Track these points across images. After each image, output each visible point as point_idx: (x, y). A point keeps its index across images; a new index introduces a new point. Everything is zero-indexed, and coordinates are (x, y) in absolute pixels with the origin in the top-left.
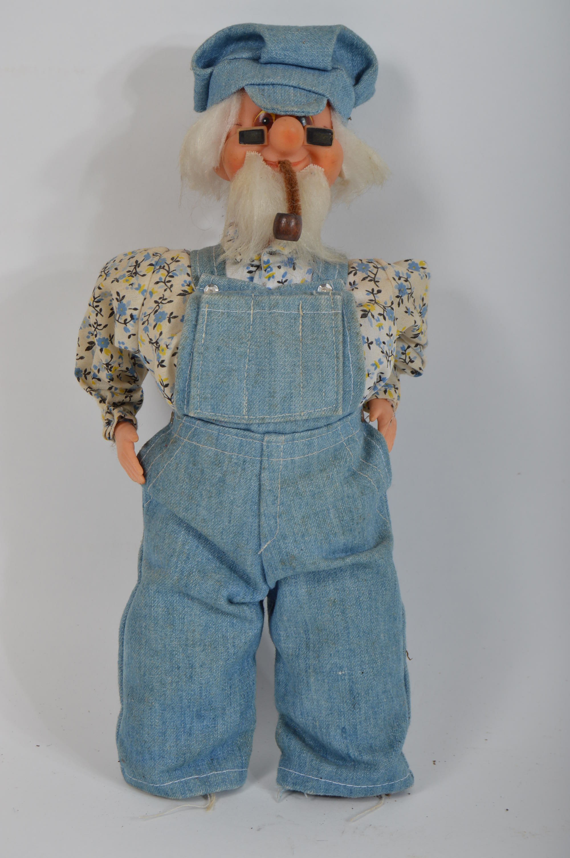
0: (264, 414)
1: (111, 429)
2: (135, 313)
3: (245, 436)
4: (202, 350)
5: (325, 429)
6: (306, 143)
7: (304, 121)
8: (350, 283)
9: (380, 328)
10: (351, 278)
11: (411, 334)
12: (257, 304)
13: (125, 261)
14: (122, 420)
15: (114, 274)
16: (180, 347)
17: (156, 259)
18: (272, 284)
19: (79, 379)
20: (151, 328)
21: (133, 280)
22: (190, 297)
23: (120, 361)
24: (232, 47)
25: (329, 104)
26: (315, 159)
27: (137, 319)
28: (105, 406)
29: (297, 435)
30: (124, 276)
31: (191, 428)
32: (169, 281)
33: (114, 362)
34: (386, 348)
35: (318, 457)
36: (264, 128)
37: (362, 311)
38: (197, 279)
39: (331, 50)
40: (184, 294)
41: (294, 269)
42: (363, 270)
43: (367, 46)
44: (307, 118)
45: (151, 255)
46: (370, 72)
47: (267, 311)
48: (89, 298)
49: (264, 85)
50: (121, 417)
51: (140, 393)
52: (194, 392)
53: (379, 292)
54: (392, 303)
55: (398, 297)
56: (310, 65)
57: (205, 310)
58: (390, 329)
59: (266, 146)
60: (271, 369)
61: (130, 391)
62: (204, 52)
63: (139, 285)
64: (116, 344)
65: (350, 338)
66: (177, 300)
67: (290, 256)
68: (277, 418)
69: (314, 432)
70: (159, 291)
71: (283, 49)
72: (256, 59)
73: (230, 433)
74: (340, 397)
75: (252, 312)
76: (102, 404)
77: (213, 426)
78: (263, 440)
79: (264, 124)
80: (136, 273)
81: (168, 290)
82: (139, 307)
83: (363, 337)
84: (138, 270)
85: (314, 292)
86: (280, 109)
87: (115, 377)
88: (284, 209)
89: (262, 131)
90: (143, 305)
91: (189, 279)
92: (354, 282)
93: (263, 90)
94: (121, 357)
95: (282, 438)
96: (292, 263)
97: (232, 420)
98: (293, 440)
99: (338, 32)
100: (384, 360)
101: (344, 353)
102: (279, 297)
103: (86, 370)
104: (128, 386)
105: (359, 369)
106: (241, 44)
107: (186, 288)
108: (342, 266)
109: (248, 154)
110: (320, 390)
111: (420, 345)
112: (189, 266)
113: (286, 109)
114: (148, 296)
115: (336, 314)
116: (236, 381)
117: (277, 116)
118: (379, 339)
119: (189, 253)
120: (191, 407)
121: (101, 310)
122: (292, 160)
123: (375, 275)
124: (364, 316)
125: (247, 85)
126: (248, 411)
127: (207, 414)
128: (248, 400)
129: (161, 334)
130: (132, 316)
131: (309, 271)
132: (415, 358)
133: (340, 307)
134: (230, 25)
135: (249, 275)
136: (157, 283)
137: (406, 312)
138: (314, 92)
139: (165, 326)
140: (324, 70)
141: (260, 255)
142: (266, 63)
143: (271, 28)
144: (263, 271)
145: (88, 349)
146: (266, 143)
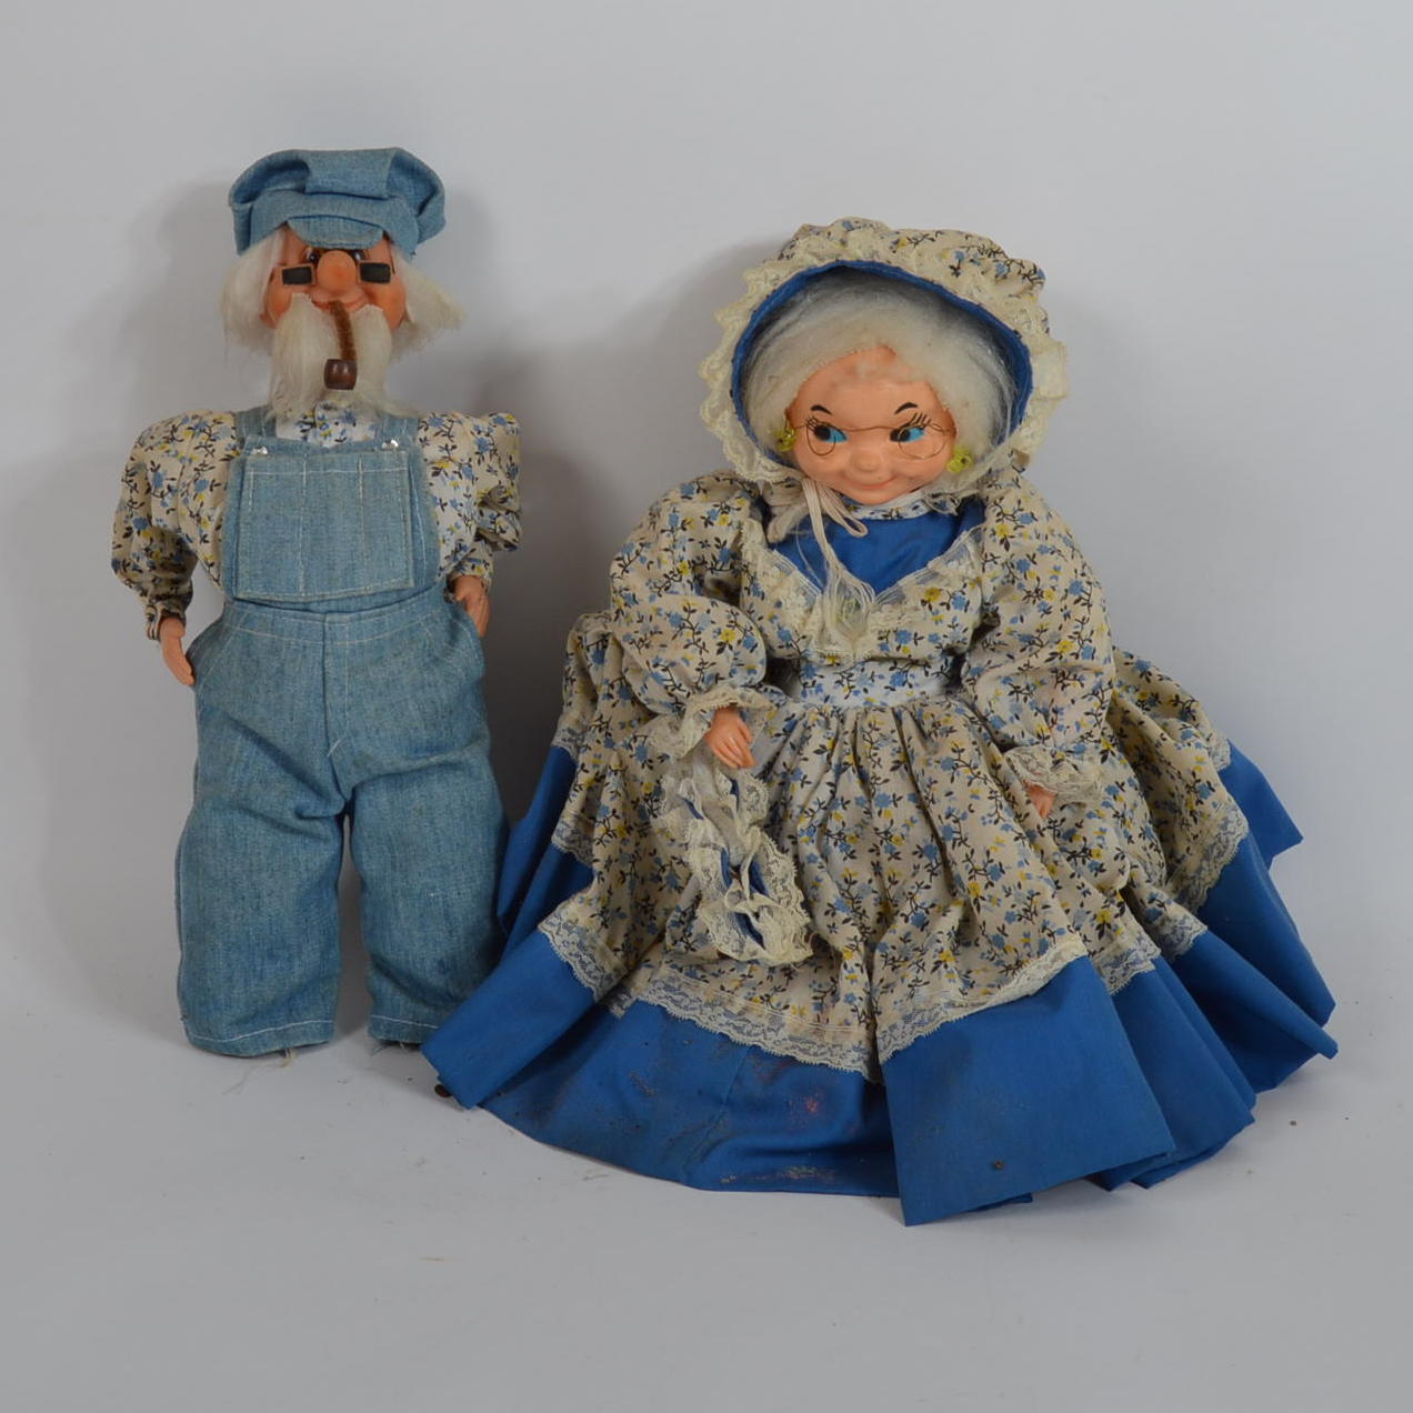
0: (323, 590)
1: (155, 625)
2: (173, 483)
3: (304, 618)
4: (249, 519)
5: (397, 605)
6: (359, 281)
7: (358, 257)
8: (421, 440)
9: (456, 487)
10: (422, 434)
11: (497, 498)
12: (311, 465)
13: (163, 428)
14: (167, 615)
15: (149, 442)
16: (224, 518)
17: (197, 421)
18: (329, 444)
19: (116, 571)
20: (190, 499)
21: (169, 447)
22: (233, 463)
23: (162, 545)
24: (275, 178)
25: (386, 237)
26: (372, 298)
27: (176, 491)
28: (147, 599)
29: (363, 613)
30: (160, 443)
31: (243, 613)
32: (210, 446)
33: (155, 547)
34: (464, 511)
35: (392, 640)
36: (311, 265)
37: (434, 468)
38: (242, 441)
39: (385, 176)
40: (228, 459)
41: (354, 425)
42: (436, 424)
43: (430, 171)
44: (360, 251)
45: (190, 417)
46: (435, 199)
47: (322, 472)
48: (121, 473)
49: (309, 217)
50: (164, 611)
51: (188, 584)
52: (242, 569)
53: (454, 447)
54: (470, 460)
55: (477, 453)
56: (362, 193)
57: (250, 473)
58: (468, 489)
59: (314, 286)
60: (330, 538)
61: (175, 583)
62: (243, 185)
63: (177, 452)
64: (154, 522)
65: (419, 498)
66: (220, 465)
67: (348, 410)
68: (338, 593)
69: (383, 609)
70: (200, 457)
71: (330, 176)
72: (301, 190)
73: (286, 615)
74: (411, 566)
75: (304, 473)
76: (144, 598)
77: (266, 609)
78: (324, 621)
79: (311, 261)
80: (173, 439)
81: (210, 456)
82: (177, 477)
83: (435, 498)
84: (175, 435)
85: (376, 448)
86: (327, 242)
87: (157, 565)
88: (337, 356)
89: (308, 269)
90: (181, 474)
91: (233, 442)
92: (425, 439)
93: (309, 223)
94: (163, 541)
95: (346, 617)
96: (350, 419)
97: (287, 599)
98: (360, 619)
99: (393, 154)
100: (463, 524)
101: (412, 515)
102: (334, 455)
103: (124, 561)
104: (173, 575)
105: (432, 534)
106: (286, 174)
107: (231, 453)
108: (410, 420)
109: (294, 295)
110: (387, 560)
111: (512, 512)
112: (234, 428)
113: (333, 242)
114: (187, 463)
115: (401, 472)
116: (290, 554)
117: (326, 251)
118: (455, 501)
119: (234, 415)
120: (240, 587)
121: (136, 485)
122: (344, 300)
123: (450, 429)
124: (436, 474)
125: (290, 218)
126: (305, 588)
127: (259, 594)
128: (305, 575)
129: (202, 504)
130: (169, 488)
131: (372, 428)
132: (507, 528)
133: (405, 464)
134: (270, 153)
135: (302, 434)
136: (197, 448)
137: (488, 471)
138: (367, 223)
139: (206, 495)
140: (379, 199)
141: (313, 410)
142: (312, 194)
143: (315, 154)
144: (318, 429)
145: (126, 536)
146: (314, 283)
